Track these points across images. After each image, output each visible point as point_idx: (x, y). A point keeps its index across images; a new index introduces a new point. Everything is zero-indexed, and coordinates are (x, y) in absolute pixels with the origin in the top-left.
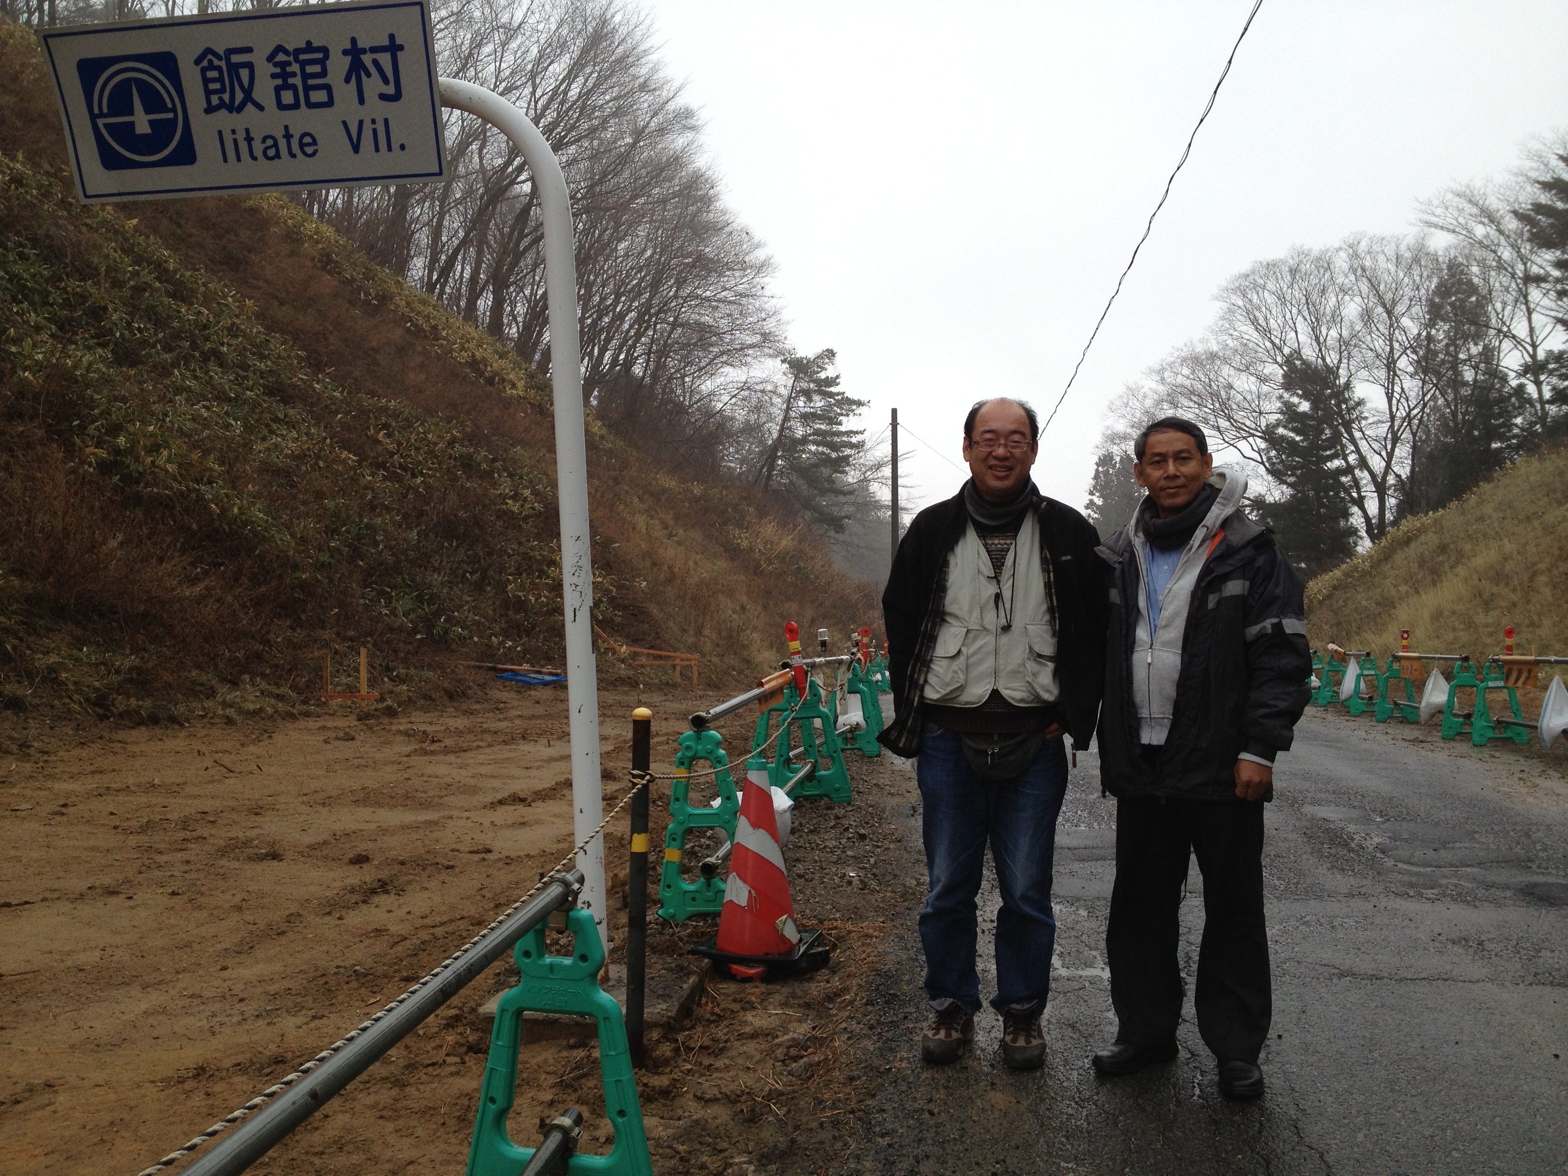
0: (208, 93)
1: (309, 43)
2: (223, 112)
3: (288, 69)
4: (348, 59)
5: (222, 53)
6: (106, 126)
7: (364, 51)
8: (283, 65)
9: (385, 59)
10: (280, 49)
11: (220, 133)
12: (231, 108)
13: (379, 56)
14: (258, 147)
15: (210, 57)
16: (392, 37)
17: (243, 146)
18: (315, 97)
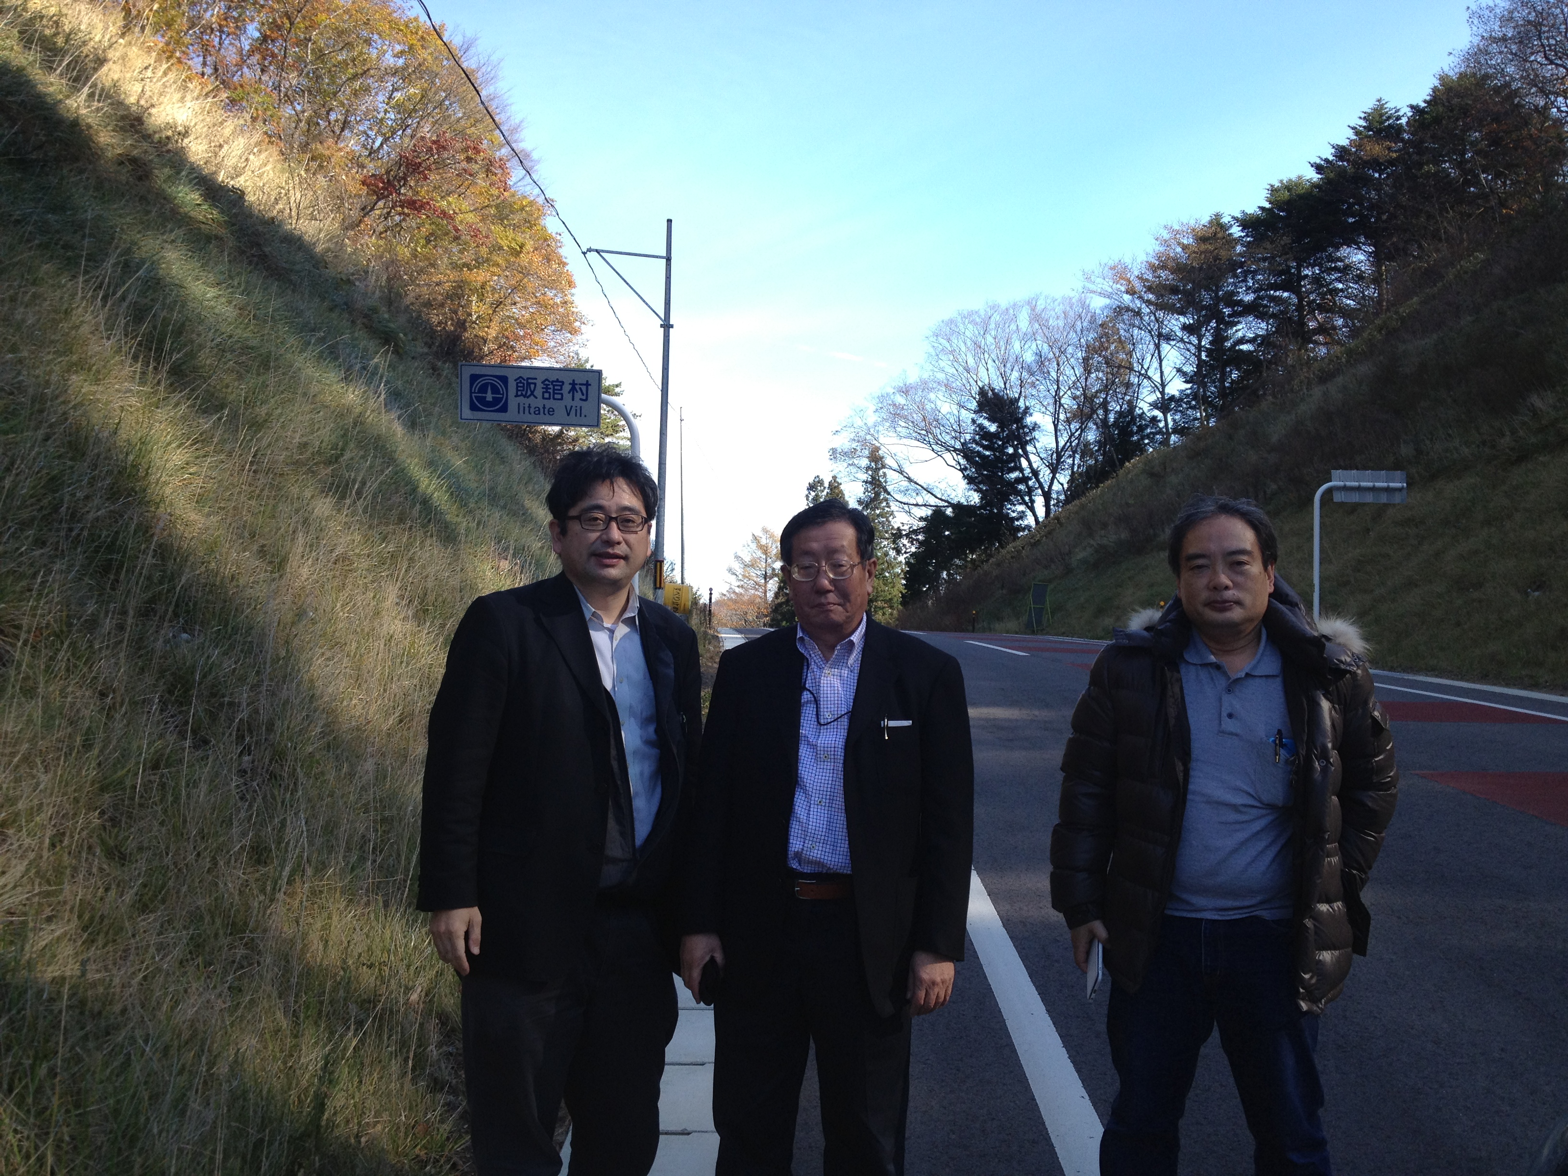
0: (517, 391)
1: (558, 379)
2: (522, 397)
3: (549, 387)
4: (571, 386)
6: (475, 396)
7: (576, 385)
8: (547, 385)
10: (547, 380)
11: (519, 404)
12: (525, 396)
13: (582, 387)
14: (532, 410)
15: (521, 379)
16: (587, 381)
18: (556, 396)
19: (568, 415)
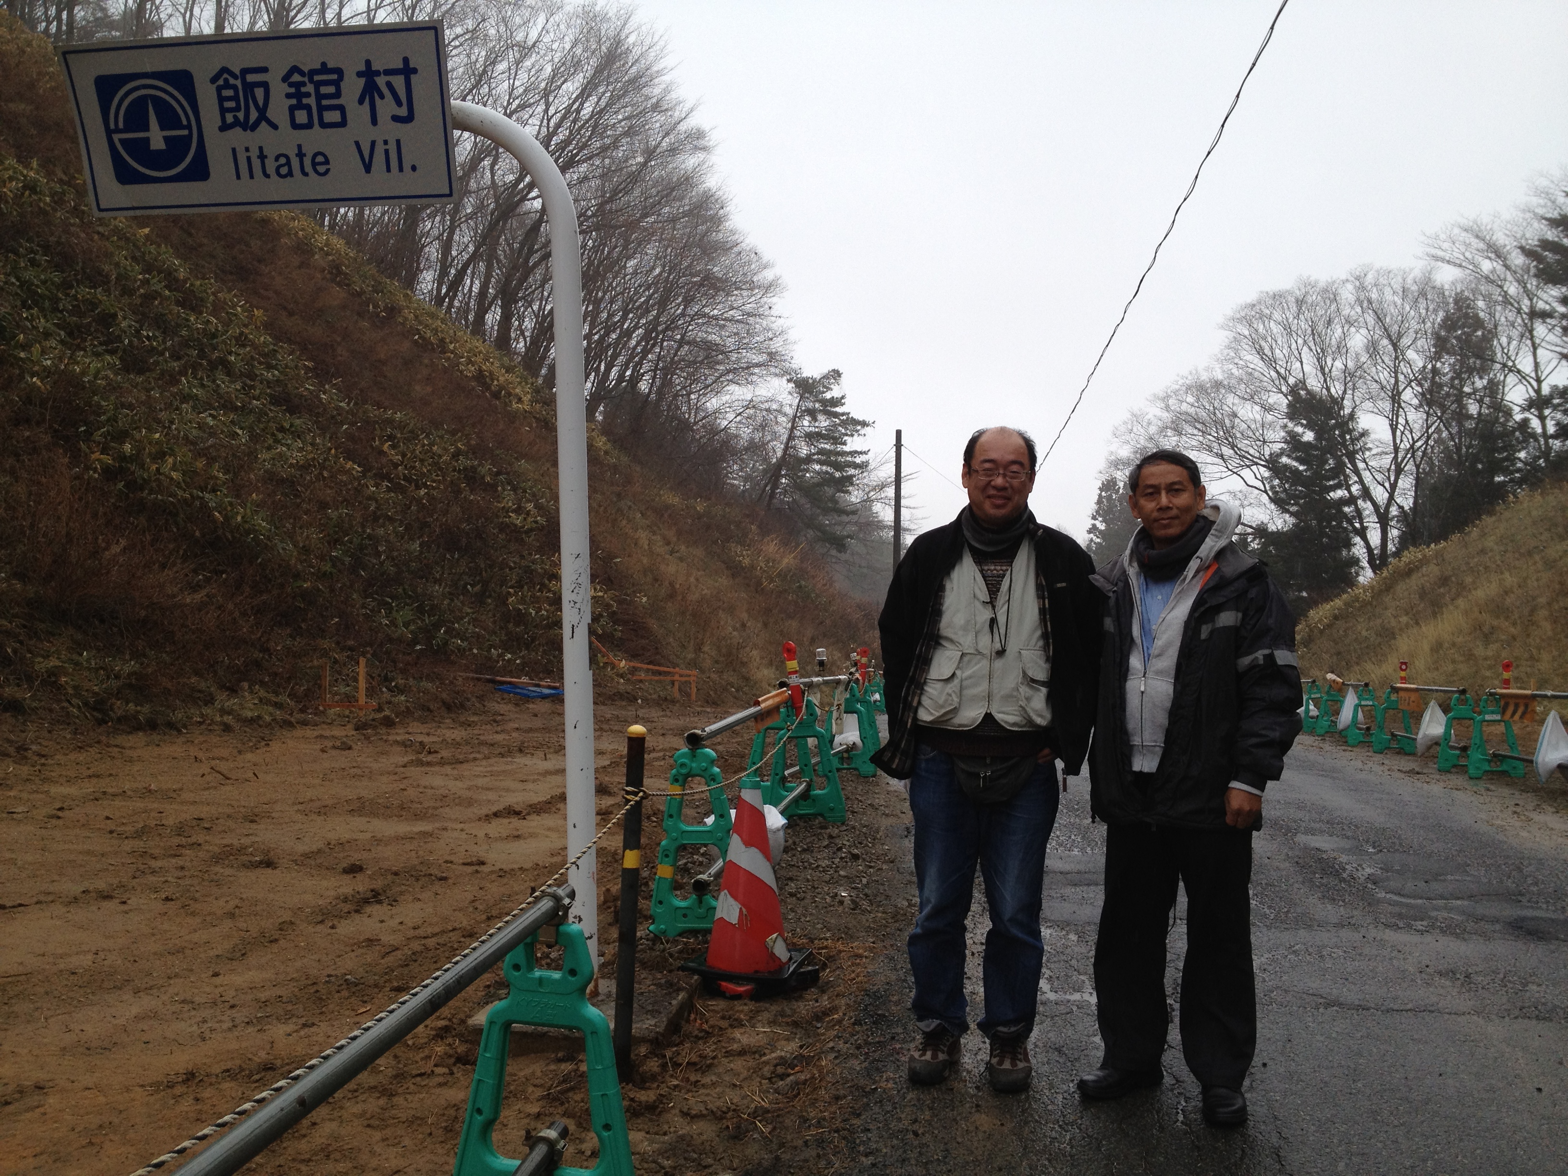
0: (223, 111)
1: (324, 64)
2: (238, 130)
3: (303, 90)
4: (362, 81)
5: (237, 72)
6: (120, 140)
7: (378, 73)
8: (298, 85)
9: (398, 82)
10: (295, 69)
11: (234, 150)
12: (245, 126)
13: (392, 79)
14: (271, 165)
15: (225, 76)
16: (406, 60)
17: (256, 163)
18: (328, 117)
19: (368, 168)
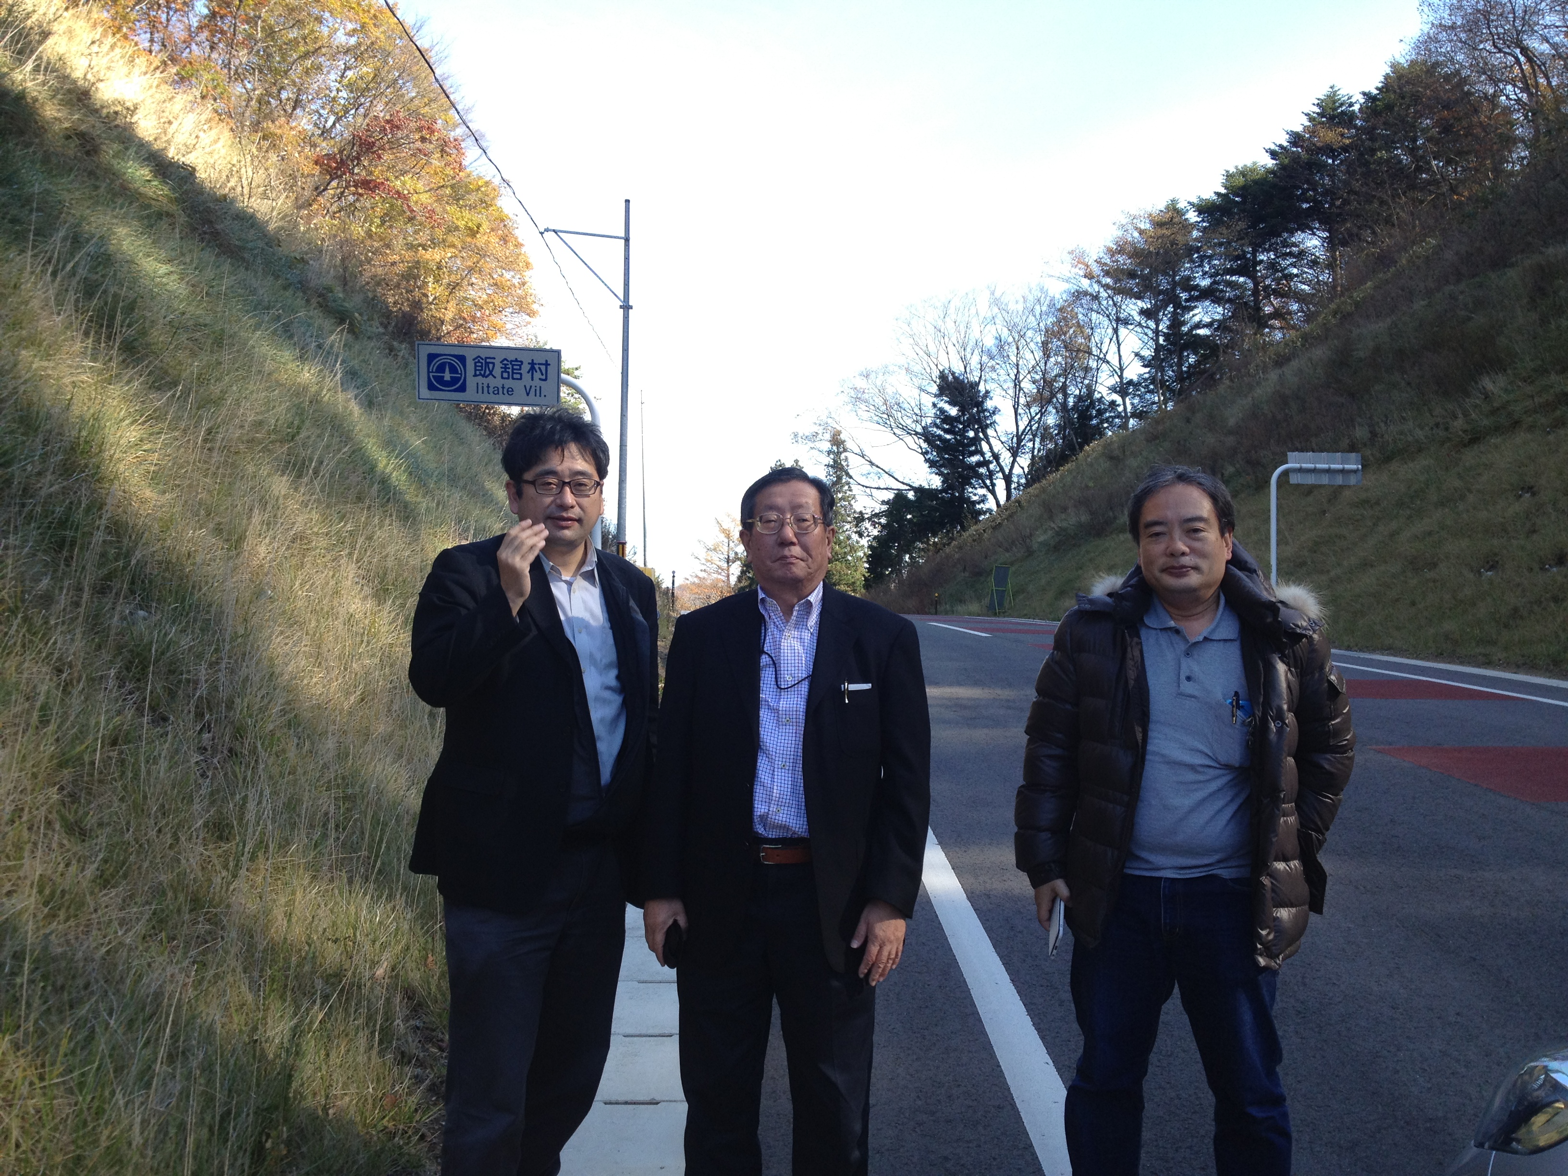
1: (516, 359)
2: (480, 377)
3: (507, 366)
4: (530, 366)
5: (483, 358)
6: (433, 376)
7: (535, 364)
10: (505, 359)
11: (477, 383)
12: (483, 376)
13: (541, 367)
14: (491, 390)
15: (479, 359)
16: (546, 361)
17: (486, 389)
18: (515, 376)
19: (528, 394)
